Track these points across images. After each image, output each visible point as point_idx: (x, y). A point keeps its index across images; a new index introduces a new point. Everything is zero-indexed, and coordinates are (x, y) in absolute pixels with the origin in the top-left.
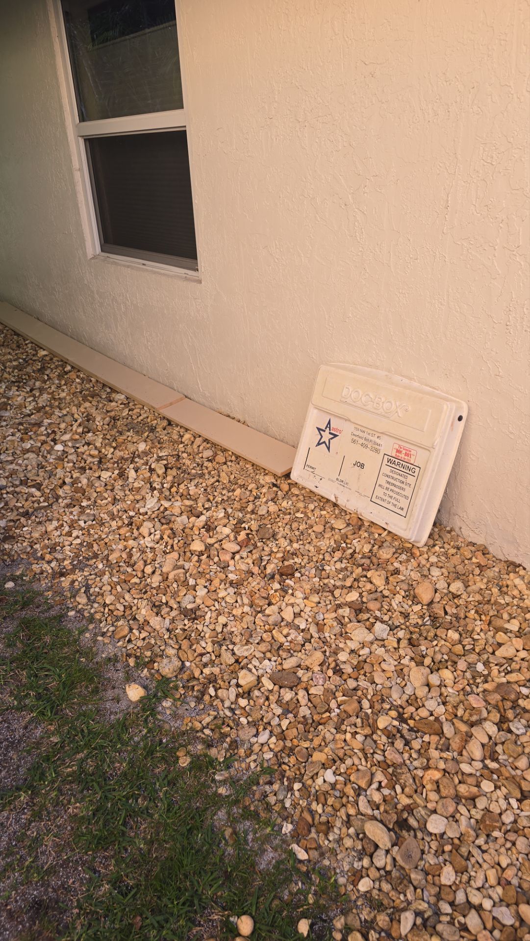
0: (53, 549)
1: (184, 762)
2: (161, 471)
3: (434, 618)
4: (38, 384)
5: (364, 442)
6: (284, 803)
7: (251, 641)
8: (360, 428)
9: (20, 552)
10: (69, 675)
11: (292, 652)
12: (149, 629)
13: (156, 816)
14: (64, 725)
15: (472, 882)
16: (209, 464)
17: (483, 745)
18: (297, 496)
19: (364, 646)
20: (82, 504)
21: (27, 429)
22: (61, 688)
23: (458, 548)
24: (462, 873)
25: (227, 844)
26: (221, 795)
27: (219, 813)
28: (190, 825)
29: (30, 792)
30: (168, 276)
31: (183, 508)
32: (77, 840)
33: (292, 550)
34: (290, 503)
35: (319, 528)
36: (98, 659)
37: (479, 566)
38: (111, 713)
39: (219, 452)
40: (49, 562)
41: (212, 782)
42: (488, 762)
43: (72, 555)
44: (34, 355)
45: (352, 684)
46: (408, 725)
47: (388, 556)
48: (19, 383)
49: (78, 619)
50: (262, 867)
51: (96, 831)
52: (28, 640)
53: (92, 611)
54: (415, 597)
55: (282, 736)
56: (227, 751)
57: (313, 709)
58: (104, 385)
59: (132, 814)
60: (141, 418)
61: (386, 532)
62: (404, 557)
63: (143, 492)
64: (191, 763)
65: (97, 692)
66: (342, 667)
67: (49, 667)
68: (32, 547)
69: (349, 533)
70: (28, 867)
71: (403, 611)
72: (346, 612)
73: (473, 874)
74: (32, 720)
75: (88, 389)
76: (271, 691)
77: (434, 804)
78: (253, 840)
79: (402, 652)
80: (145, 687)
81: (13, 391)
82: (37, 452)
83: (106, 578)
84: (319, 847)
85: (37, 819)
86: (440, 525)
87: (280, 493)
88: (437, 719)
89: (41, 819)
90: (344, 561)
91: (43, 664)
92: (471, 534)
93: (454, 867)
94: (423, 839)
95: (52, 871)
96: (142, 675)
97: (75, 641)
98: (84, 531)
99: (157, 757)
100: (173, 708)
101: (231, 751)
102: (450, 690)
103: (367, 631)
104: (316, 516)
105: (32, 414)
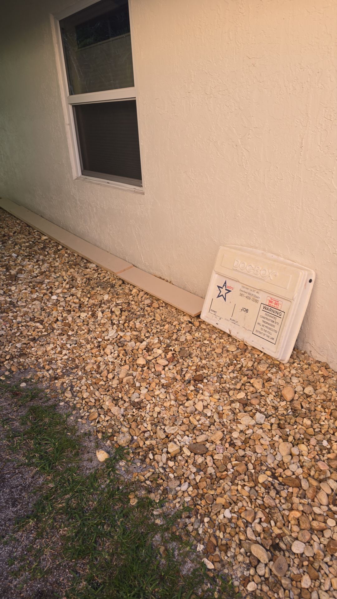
0: (50, 362)
1: (133, 502)
2: (118, 313)
3: (294, 410)
4: (41, 257)
5: (248, 295)
6: (198, 531)
7: (176, 423)
8: (245, 286)
9: (29, 364)
10: (60, 444)
11: (202, 431)
12: (111, 414)
13: (116, 537)
14: (57, 476)
15: (322, 587)
16: (148, 309)
17: (328, 495)
18: (205, 329)
19: (249, 428)
20: (69, 334)
21: (34, 286)
22: (55, 452)
23: (309, 365)
24: (315, 580)
25: (161, 557)
26: (157, 524)
27: (156, 536)
28: (138, 544)
29: (35, 520)
30: (124, 190)
31: (132, 336)
32: (65, 552)
33: (202, 365)
34: (200, 334)
35: (219, 351)
36: (78, 433)
37: (323, 376)
38: (87, 469)
39: (154, 301)
40: (48, 370)
41: (151, 516)
42: (331, 506)
43: (62, 366)
44: (39, 239)
45: (241, 453)
46: (278, 480)
47: (264, 370)
48: (29, 257)
49: (66, 407)
50: (184, 573)
51: (77, 546)
52: (35, 420)
53: (75, 402)
54: (282, 396)
55: (196, 486)
56: (161, 495)
57: (216, 469)
58: (82, 258)
59: (100, 535)
60: (105, 279)
61: (263, 354)
62: (274, 370)
63: (107, 326)
64: (138, 503)
65: (78, 455)
66: (235, 441)
67: (48, 438)
68: (37, 361)
69: (239, 354)
70: (34, 569)
71: (274, 405)
72: (237, 405)
73: (322, 581)
74: (37, 473)
75: (72, 261)
76: (189, 457)
77: (296, 534)
78: (178, 555)
79: (274, 432)
80: (108, 452)
81: (26, 262)
82: (41, 300)
83: (83, 381)
84: (221, 561)
85: (40, 537)
86: (298, 349)
87: (193, 327)
88: (297, 477)
89: (43, 538)
90: (236, 372)
91: (44, 436)
92: (318, 356)
93: (310, 576)
94: (289, 557)
95: (50, 572)
96: (106, 445)
97: (64, 421)
98: (70, 351)
99: (116, 498)
100: (126, 466)
101: (164, 496)
102: (305, 458)
103: (251, 418)
104: (217, 343)
105: (38, 276)
